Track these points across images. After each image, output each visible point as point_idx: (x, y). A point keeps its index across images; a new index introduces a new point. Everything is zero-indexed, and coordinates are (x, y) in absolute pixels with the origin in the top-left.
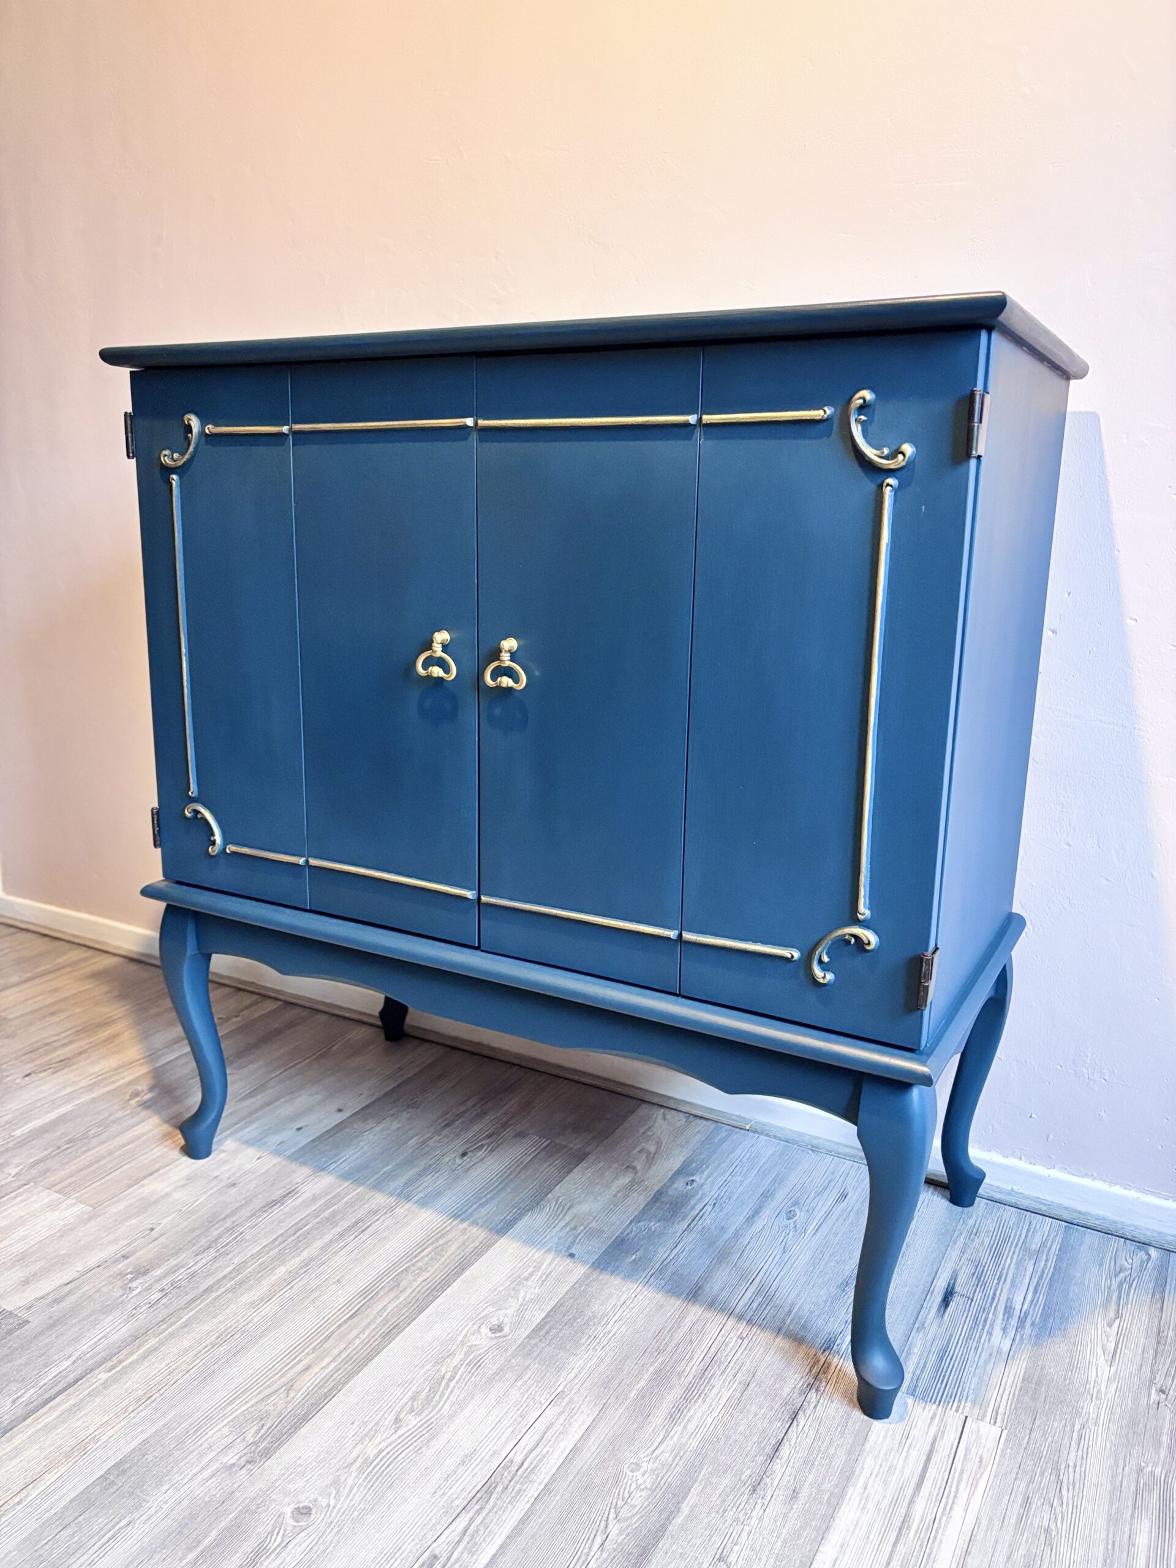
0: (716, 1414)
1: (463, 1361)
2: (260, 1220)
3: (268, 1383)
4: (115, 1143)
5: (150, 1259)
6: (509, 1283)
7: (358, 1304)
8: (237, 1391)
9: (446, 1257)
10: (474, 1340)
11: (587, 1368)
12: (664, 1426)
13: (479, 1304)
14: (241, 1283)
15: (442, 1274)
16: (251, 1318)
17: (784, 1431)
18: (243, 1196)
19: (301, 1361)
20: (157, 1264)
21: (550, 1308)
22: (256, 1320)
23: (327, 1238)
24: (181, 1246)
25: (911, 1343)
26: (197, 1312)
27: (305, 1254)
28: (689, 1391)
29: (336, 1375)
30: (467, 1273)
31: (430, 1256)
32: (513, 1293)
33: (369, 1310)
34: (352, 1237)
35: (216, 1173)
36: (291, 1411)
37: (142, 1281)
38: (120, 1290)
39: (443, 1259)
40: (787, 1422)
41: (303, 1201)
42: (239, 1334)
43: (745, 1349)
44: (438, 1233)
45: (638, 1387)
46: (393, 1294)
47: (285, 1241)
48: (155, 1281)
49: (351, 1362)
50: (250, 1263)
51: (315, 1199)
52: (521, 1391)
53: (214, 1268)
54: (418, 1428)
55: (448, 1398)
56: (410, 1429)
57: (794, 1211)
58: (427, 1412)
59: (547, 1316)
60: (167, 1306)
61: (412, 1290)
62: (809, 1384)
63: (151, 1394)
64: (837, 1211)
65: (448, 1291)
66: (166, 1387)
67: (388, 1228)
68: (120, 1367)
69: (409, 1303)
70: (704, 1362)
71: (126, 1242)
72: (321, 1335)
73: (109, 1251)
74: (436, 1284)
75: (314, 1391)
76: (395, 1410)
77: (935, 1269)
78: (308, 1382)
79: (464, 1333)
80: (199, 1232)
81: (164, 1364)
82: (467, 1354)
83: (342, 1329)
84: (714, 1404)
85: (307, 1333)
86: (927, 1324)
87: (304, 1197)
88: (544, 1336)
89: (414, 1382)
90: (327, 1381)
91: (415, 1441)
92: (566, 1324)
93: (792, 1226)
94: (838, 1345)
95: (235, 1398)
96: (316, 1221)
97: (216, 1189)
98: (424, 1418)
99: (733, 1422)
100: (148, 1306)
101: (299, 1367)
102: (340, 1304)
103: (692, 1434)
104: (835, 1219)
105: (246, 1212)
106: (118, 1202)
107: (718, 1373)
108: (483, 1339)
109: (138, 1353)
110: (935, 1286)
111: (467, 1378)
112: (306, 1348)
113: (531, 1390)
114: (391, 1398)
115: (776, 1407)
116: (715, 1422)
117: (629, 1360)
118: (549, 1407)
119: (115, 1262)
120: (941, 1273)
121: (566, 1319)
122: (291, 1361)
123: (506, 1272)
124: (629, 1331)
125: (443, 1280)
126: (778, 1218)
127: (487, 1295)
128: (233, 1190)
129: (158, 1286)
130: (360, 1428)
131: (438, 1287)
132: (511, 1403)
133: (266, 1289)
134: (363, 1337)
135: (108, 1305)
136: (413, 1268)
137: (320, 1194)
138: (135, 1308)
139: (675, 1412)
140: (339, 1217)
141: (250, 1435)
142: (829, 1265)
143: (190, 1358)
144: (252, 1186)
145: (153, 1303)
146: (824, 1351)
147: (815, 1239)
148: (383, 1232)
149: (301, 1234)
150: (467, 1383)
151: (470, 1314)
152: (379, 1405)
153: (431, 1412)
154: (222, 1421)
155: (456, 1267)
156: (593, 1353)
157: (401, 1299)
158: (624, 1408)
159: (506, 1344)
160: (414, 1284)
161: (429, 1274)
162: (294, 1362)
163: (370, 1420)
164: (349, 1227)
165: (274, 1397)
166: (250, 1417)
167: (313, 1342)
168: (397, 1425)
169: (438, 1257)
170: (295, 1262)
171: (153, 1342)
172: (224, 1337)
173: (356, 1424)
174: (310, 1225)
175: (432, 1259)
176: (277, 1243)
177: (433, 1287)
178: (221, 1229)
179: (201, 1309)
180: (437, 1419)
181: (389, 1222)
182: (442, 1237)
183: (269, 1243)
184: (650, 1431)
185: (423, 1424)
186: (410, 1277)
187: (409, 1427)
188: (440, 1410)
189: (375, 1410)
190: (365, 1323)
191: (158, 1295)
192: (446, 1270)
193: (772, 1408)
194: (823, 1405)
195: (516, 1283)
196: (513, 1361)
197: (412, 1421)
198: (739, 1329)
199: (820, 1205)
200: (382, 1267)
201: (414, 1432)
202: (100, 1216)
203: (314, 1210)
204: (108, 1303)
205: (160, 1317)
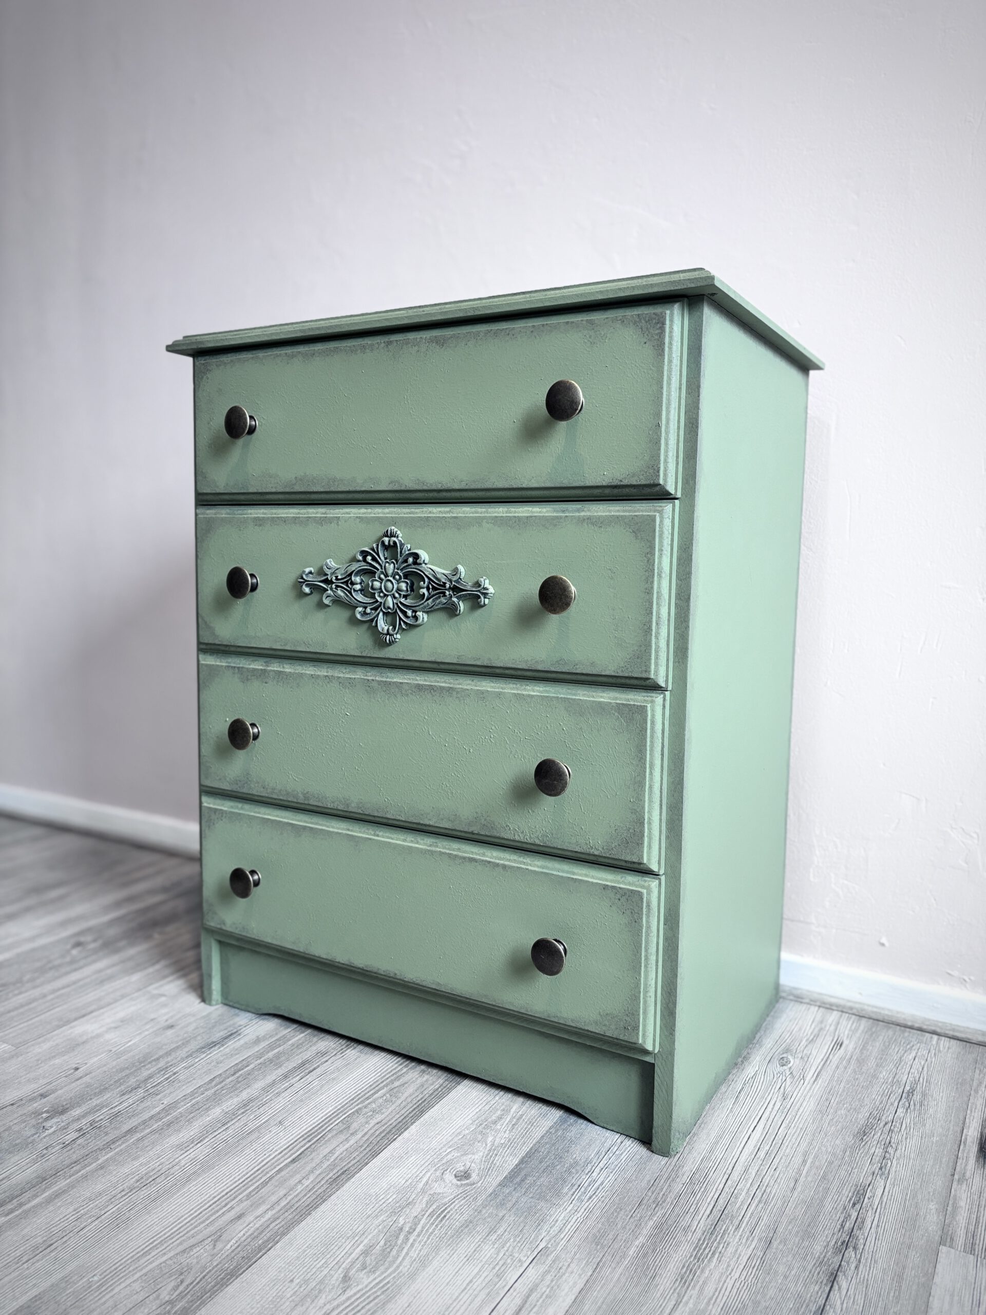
0: (737, 1275)
1: (424, 1211)
2: (197, 1060)
3: (192, 1232)
4: (48, 988)
5: (71, 1098)
6: (474, 1127)
7: (302, 1147)
8: (155, 1241)
9: (403, 1098)
10: (438, 1188)
11: (574, 1220)
12: (675, 1290)
13: (442, 1148)
14: (169, 1125)
15: (398, 1116)
16: (177, 1160)
17: (826, 1296)
18: (180, 1038)
19: (232, 1208)
20: (78, 1103)
21: (523, 1154)
22: (183, 1162)
23: (269, 1079)
24: (107, 1085)
25: (955, 1196)
26: (116, 1154)
27: (244, 1095)
28: (700, 1249)
29: (274, 1224)
30: (426, 1116)
31: (385, 1098)
32: (480, 1137)
33: (314, 1154)
34: (298, 1078)
35: (152, 1016)
36: (217, 1265)
37: (59, 1120)
38: (32, 1129)
39: (399, 1102)
40: (826, 1285)
41: (246, 1043)
42: (163, 1177)
43: (760, 1202)
44: (393, 1075)
45: (637, 1243)
46: (342, 1137)
47: (222, 1082)
48: (73, 1120)
49: (292, 1210)
50: (182, 1103)
51: (258, 1040)
52: (495, 1246)
53: (140, 1108)
54: (372, 1288)
55: (407, 1254)
56: (362, 1290)
57: (787, 1057)
58: (382, 1268)
59: (522, 1161)
60: (83, 1147)
61: (363, 1133)
62: (844, 1241)
63: (52, 1242)
64: (835, 1059)
65: (406, 1134)
66: (71, 1234)
67: (338, 1069)
68: (20, 1211)
69: (361, 1146)
70: (712, 1216)
71: (45, 1081)
72: (259, 1180)
73: (27, 1090)
74: (391, 1127)
75: (245, 1243)
76: (343, 1266)
77: (962, 1118)
78: (240, 1232)
79: (425, 1179)
80: (128, 1072)
81: (71, 1209)
82: (429, 1203)
83: (283, 1173)
84: (732, 1263)
85: (242, 1177)
86: (968, 1174)
87: (246, 1039)
88: (519, 1184)
89: (366, 1234)
90: (262, 1232)
91: (368, 1304)
92: (543, 1172)
93: (788, 1073)
94: (869, 1199)
95: (151, 1249)
96: (259, 1061)
97: (151, 1030)
98: (379, 1276)
99: (759, 1285)
100: (63, 1145)
101: (232, 1214)
102: (279, 1149)
103: (711, 1299)
104: (834, 1067)
105: (182, 1053)
106: (44, 1042)
107: (732, 1229)
108: (448, 1187)
109: (43, 1196)
110: (966, 1135)
111: (430, 1231)
112: (239, 1194)
113: (508, 1245)
114: (338, 1252)
115: (810, 1267)
116: (737, 1285)
117: (622, 1212)
118: (531, 1266)
119: (33, 1100)
120: (970, 1122)
121: (544, 1165)
122: (221, 1209)
123: (471, 1116)
124: (619, 1180)
125: (400, 1122)
126: (769, 1065)
127: (451, 1138)
128: (170, 1032)
129: (76, 1126)
130: (300, 1287)
131: (394, 1130)
132: (484, 1260)
133: (196, 1131)
134: (306, 1183)
135: (16, 1145)
136: (365, 1110)
137: (264, 1036)
138: (47, 1148)
139: (685, 1273)
140: (283, 1058)
141: (166, 1292)
142: (839, 1113)
143: (103, 1203)
144: (191, 1028)
145: (67, 1143)
146: (854, 1204)
147: (817, 1087)
148: (331, 1074)
149: (241, 1075)
150: (430, 1236)
151: (431, 1160)
152: (323, 1261)
153: (387, 1269)
154: (133, 1275)
155: (414, 1109)
156: (579, 1204)
157: (352, 1142)
158: (623, 1267)
159: (475, 1192)
160: (365, 1127)
161: (383, 1116)
162: (225, 1209)
163: (314, 1277)
164: (295, 1068)
165: (198, 1249)
166: (167, 1270)
167: (249, 1187)
168: (346, 1284)
169: (394, 1099)
170: (231, 1103)
171: (62, 1184)
172: (144, 1182)
173: (296, 1281)
174: (252, 1066)
175: (386, 1101)
176: (214, 1083)
177: (388, 1130)
178: (152, 1070)
179: (121, 1150)
180: (394, 1277)
181: (339, 1063)
182: (398, 1078)
183: (205, 1084)
184: (658, 1295)
185: (377, 1284)
186: (362, 1119)
187: (360, 1287)
188: (398, 1267)
189: (318, 1266)
190: (308, 1168)
191: (74, 1135)
192: (403, 1112)
193: (805, 1269)
194: (865, 1265)
195: (483, 1126)
196: (484, 1211)
197: (365, 1280)
198: (747, 1180)
199: (814, 1052)
200: (331, 1109)
201: (367, 1292)
202: (22, 1055)
203: (257, 1052)
204: (17, 1142)
205: (74, 1157)
